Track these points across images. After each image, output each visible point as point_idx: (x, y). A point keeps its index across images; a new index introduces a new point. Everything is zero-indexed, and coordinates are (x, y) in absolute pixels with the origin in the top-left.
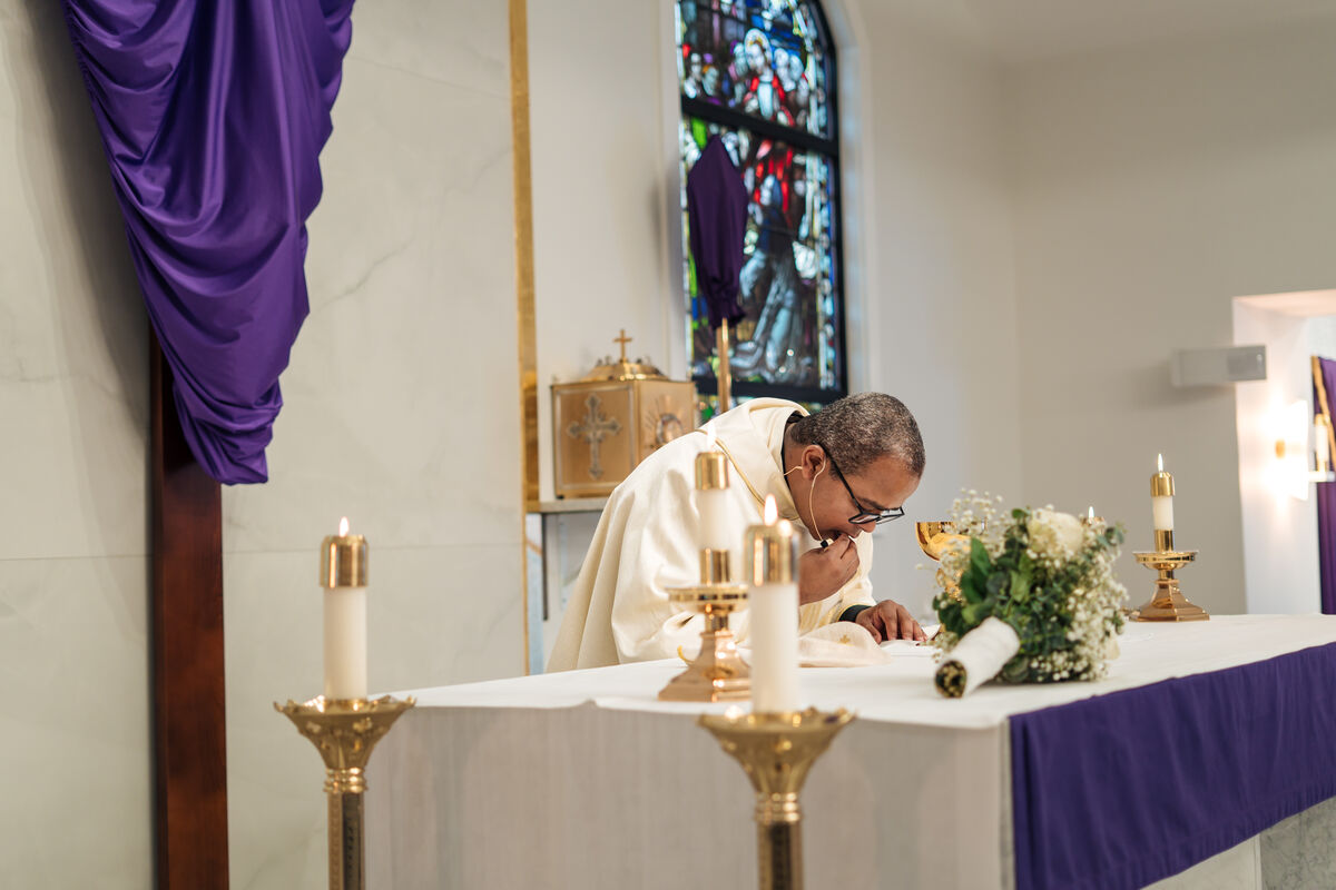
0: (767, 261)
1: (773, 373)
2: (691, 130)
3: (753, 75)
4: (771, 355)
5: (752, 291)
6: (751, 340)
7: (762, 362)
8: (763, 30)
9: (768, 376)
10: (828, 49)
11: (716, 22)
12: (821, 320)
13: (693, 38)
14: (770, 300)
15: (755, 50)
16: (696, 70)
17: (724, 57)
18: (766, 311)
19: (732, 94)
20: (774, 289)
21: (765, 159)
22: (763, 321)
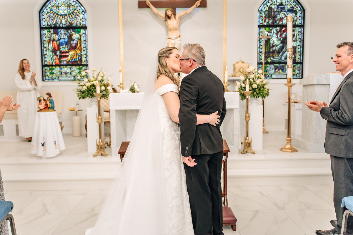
0: (283, 45)
1: (283, 60)
2: (265, 29)
3: (282, 19)
4: (283, 58)
5: (278, 50)
6: (278, 56)
7: (281, 59)
8: (285, 11)
9: (282, 61)
10: (303, 10)
11: (273, 13)
12: (297, 52)
13: (267, 16)
14: (283, 50)
15: (283, 15)
16: (267, 21)
17: (274, 17)
18: (282, 52)
19: (276, 22)
20: (285, 49)
21: (283, 31)
22: (281, 54)
